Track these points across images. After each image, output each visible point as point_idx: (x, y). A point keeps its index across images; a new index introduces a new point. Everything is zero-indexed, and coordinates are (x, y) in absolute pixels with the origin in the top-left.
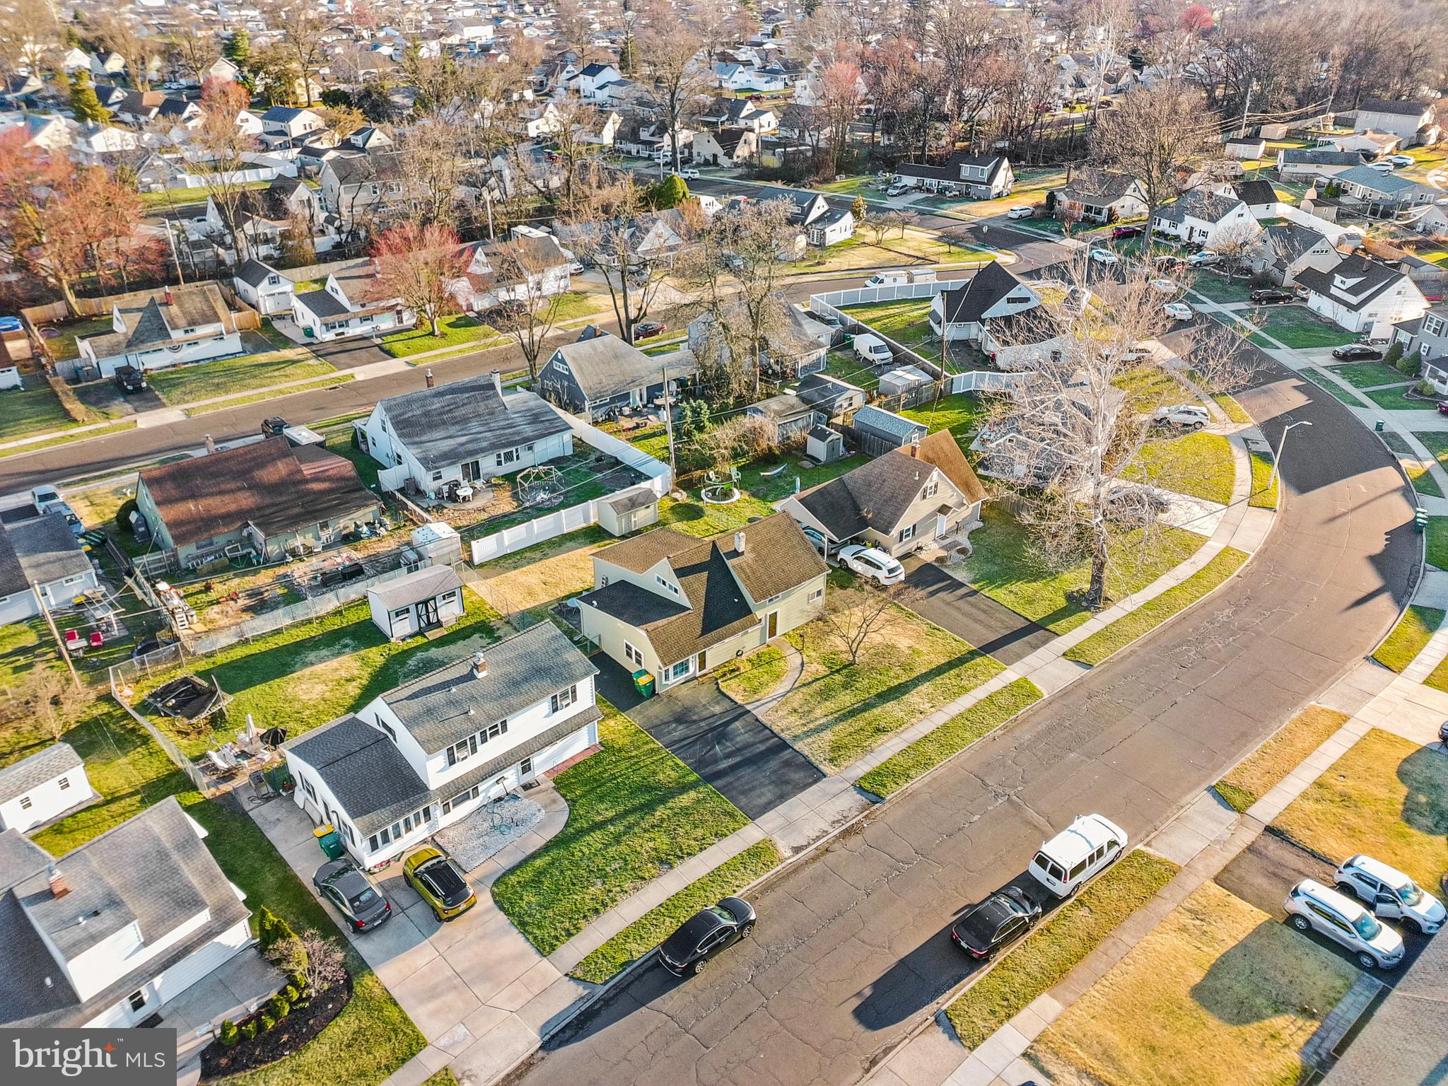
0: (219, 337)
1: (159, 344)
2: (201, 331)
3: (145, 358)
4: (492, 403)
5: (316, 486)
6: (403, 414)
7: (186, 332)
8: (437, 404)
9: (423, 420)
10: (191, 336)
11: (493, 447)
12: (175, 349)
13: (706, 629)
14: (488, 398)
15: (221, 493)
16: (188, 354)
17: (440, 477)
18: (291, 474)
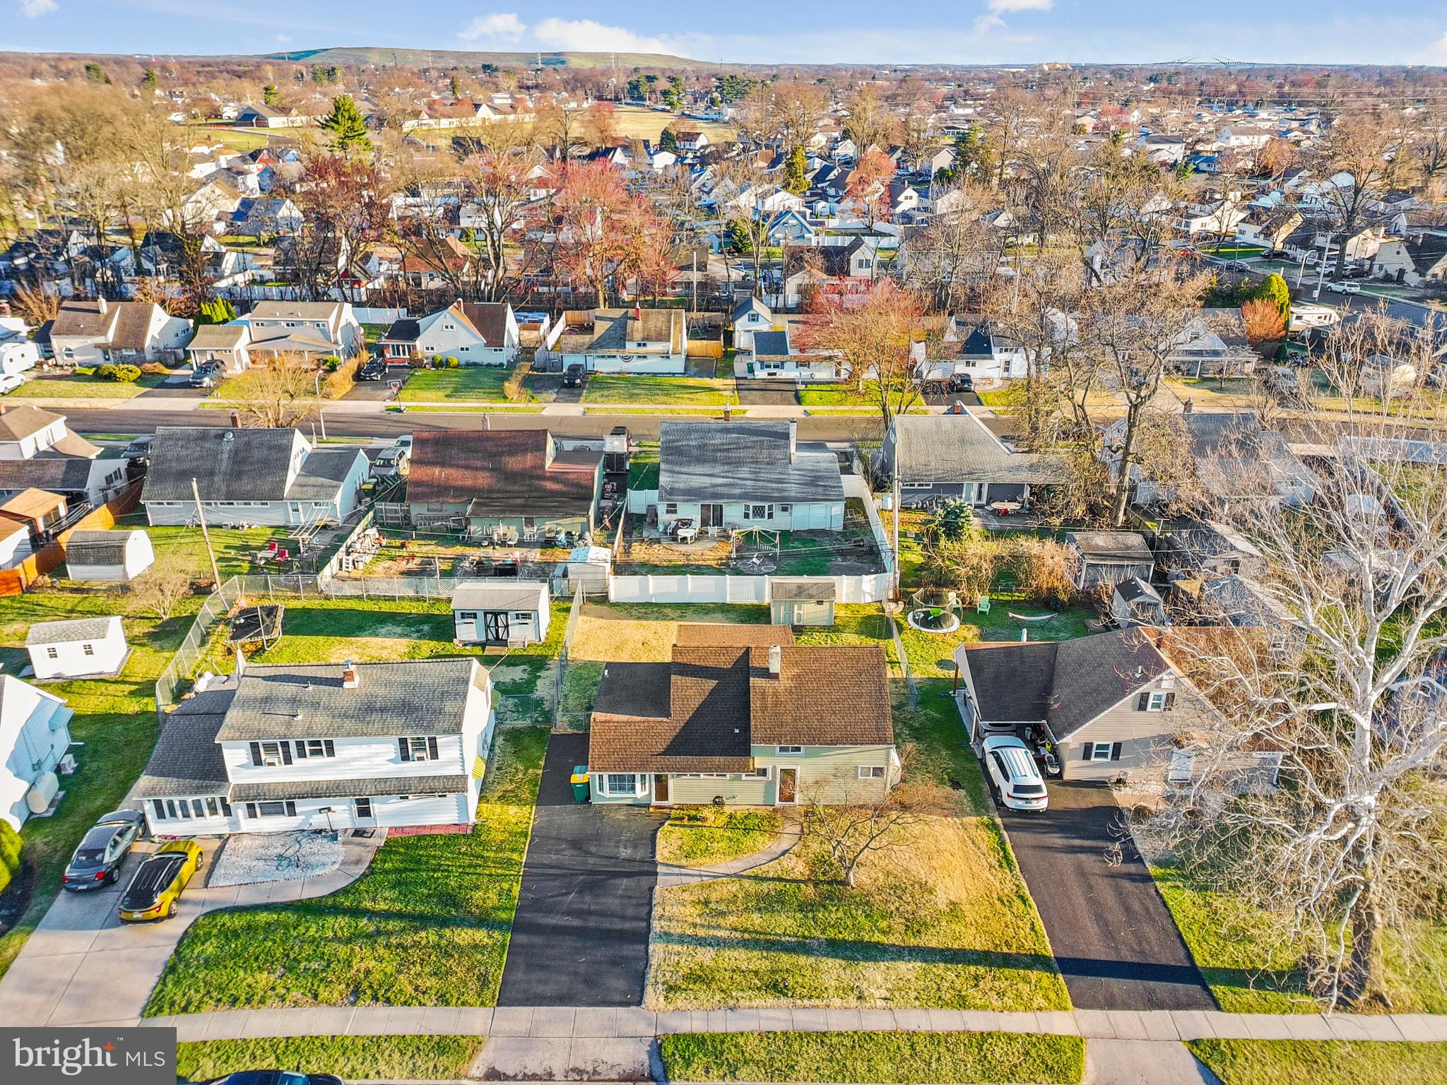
0: (666, 356)
1: (613, 352)
2: (652, 347)
3: (599, 362)
4: (778, 454)
5: (549, 485)
6: (677, 441)
7: (639, 345)
8: (718, 440)
9: (695, 452)
10: (642, 350)
11: (745, 496)
12: (627, 359)
13: (670, 751)
14: (776, 447)
15: (467, 467)
16: (636, 365)
17: (675, 512)
18: (534, 468)
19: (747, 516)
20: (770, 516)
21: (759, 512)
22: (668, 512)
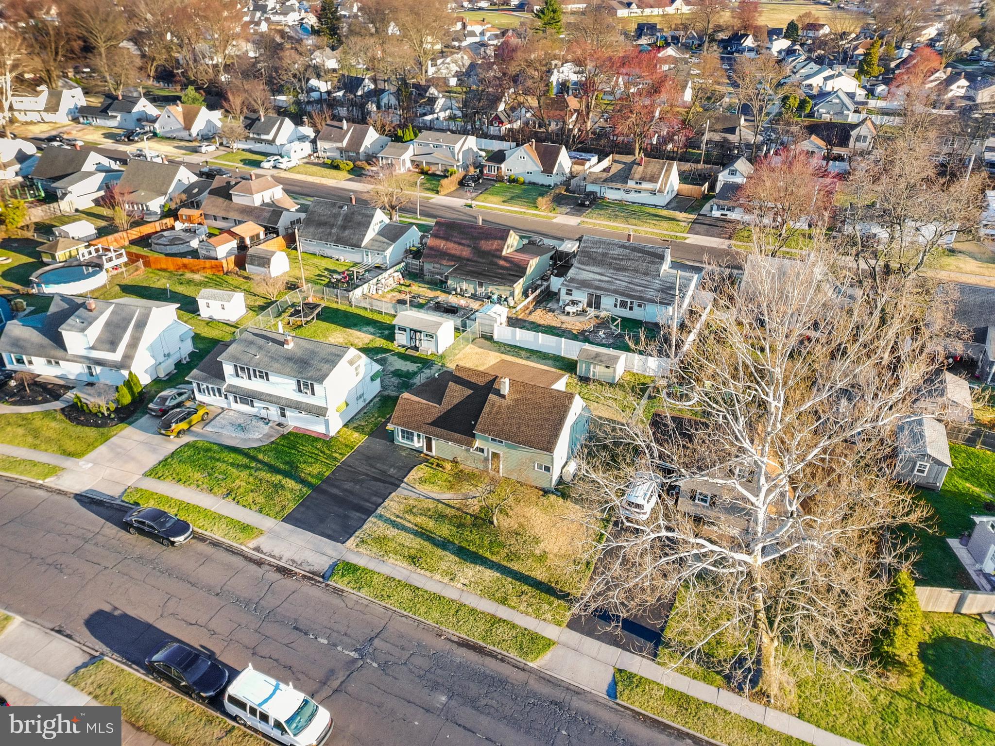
0: (653, 193)
1: (619, 186)
2: (646, 185)
3: (609, 191)
4: (652, 267)
5: (502, 263)
6: (591, 247)
7: (637, 183)
8: (617, 251)
9: (599, 258)
10: (638, 186)
12: (627, 191)
13: (434, 424)
14: (653, 263)
15: (460, 244)
17: (571, 295)
19: (616, 306)
20: (631, 309)
21: (623, 304)
22: (567, 294)
